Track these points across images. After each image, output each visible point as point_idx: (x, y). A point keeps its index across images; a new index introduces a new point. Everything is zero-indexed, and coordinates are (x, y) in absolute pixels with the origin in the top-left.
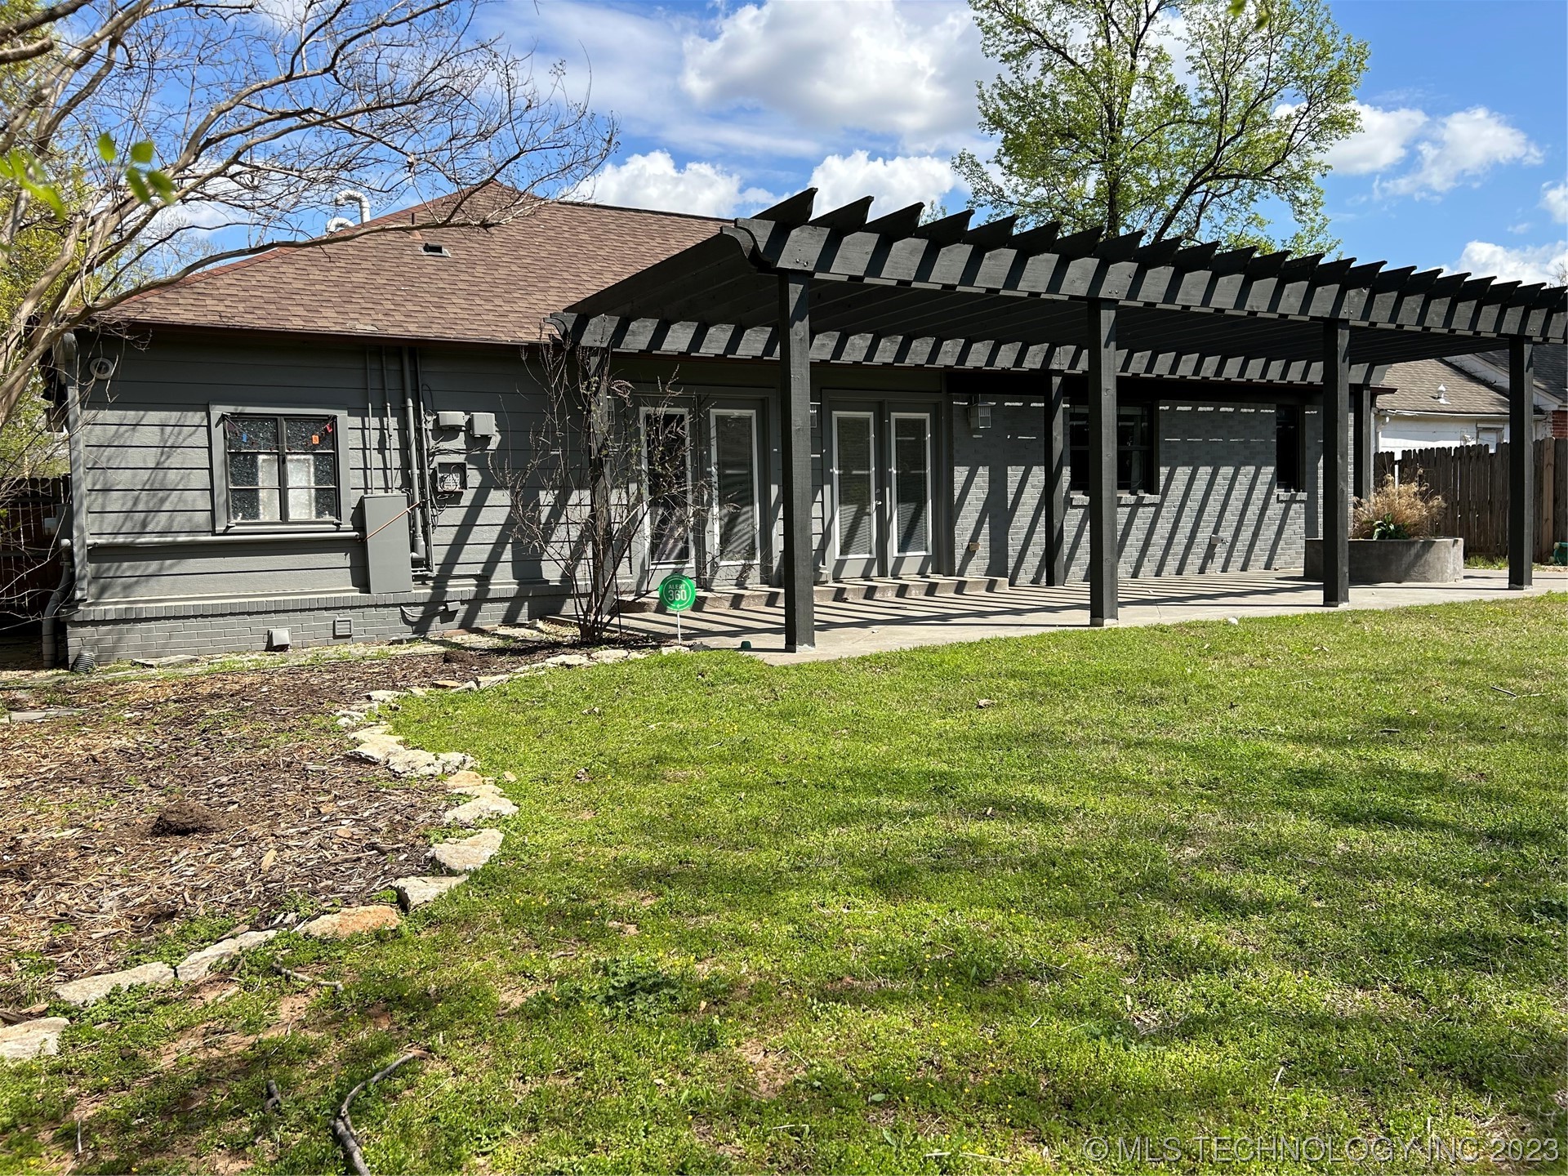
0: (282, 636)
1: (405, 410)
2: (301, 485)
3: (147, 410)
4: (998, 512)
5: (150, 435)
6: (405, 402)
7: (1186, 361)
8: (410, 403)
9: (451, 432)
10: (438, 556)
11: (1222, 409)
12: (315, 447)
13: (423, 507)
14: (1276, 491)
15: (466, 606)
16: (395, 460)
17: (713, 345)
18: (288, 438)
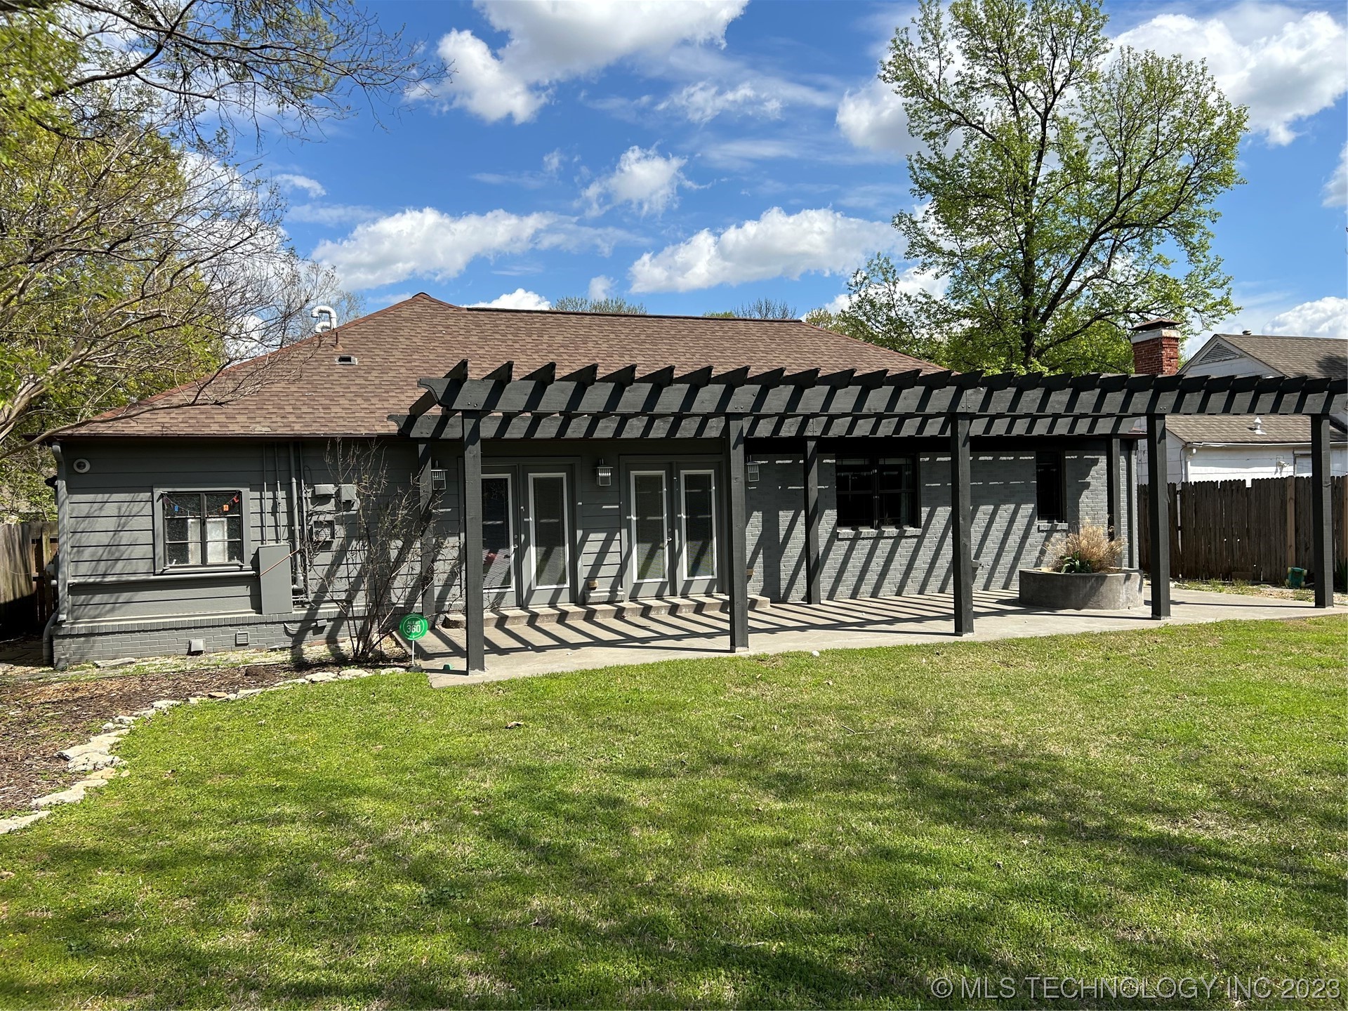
0: (198, 644)
1: (291, 484)
2: (218, 539)
3: (112, 493)
4: (772, 546)
5: (111, 509)
6: (291, 479)
7: (932, 423)
8: (294, 480)
9: (325, 498)
10: (313, 586)
11: (981, 458)
12: (226, 513)
13: (302, 552)
14: (1037, 522)
15: (332, 623)
16: (283, 520)
17: (515, 431)
18: (208, 507)
